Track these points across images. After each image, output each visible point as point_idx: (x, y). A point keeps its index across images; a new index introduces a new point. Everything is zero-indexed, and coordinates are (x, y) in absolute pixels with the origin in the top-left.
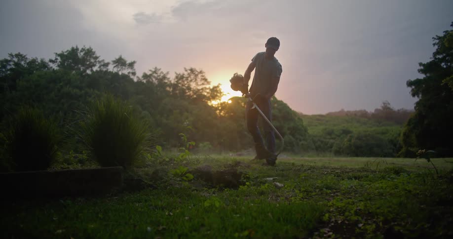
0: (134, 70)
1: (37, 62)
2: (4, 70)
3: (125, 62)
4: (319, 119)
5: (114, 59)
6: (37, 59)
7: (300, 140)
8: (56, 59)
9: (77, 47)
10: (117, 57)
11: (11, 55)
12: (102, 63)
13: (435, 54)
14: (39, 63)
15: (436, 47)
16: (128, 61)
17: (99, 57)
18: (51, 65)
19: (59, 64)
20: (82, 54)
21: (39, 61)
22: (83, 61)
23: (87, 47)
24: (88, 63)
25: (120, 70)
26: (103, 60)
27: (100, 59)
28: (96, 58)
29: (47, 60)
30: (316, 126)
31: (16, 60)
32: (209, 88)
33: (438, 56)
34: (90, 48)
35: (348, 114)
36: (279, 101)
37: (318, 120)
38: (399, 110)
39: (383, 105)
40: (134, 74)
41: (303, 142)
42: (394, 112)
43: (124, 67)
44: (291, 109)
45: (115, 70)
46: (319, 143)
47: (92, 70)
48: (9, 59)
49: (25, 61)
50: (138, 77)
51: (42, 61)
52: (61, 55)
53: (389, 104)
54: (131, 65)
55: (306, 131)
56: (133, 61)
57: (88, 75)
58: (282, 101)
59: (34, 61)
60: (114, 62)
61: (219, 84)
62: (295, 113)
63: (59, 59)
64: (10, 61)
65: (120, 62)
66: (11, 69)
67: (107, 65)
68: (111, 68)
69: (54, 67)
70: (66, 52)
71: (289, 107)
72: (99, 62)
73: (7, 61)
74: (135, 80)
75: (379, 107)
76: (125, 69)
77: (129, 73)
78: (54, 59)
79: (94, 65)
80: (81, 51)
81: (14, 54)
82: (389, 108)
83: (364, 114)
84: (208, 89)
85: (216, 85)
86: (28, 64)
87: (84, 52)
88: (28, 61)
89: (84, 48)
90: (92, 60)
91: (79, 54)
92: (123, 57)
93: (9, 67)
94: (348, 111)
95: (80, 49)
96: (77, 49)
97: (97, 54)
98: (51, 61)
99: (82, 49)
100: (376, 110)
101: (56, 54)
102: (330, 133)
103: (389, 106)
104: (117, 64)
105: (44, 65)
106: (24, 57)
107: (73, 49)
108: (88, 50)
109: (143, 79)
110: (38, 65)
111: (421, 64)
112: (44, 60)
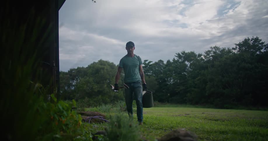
1: (226, 50)
2: (208, 56)
6: (225, 48)
8: (236, 47)
11: (211, 48)
12: (267, 46)
18: (234, 51)
19: (239, 50)
21: (227, 49)
23: (255, 37)
24: (258, 47)
27: (265, 44)
28: (263, 43)
29: (231, 48)
31: (214, 50)
34: (257, 37)
47: (260, 52)
48: (210, 50)
49: (219, 50)
51: (228, 49)
57: (258, 55)
59: (224, 50)
63: (238, 46)
64: (211, 51)
66: (212, 56)
70: (242, 42)
72: (265, 46)
73: (209, 51)
78: (235, 47)
79: (262, 49)
80: (251, 40)
81: (213, 47)
86: (220, 52)
87: (253, 41)
88: (220, 50)
90: (260, 45)
93: (210, 55)
96: (249, 39)
98: (233, 49)
99: (252, 39)
101: (236, 44)
105: (229, 51)
106: (218, 48)
107: (246, 40)
110: (226, 52)
112: (229, 49)
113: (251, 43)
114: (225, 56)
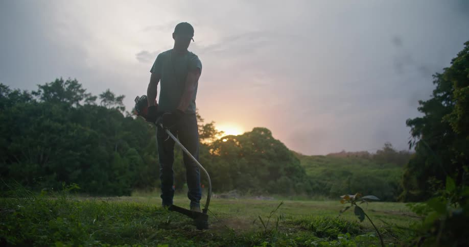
0: (123, 105)
1: (20, 94)
3: (113, 96)
4: (319, 159)
5: (102, 94)
6: (19, 90)
7: (297, 182)
8: (40, 91)
9: (61, 79)
10: (105, 91)
12: (89, 97)
13: (435, 92)
14: (22, 95)
15: (436, 85)
16: (117, 95)
17: (86, 90)
18: (34, 97)
19: (43, 96)
20: (67, 86)
21: (22, 92)
22: (69, 94)
23: (73, 79)
24: (74, 96)
25: (108, 104)
26: (90, 94)
27: (87, 92)
28: (83, 91)
29: (30, 92)
30: (315, 167)
32: (203, 126)
33: (438, 95)
34: (76, 80)
35: (349, 155)
36: (276, 140)
37: (318, 161)
38: (400, 152)
39: (385, 146)
40: (123, 109)
41: (299, 184)
42: (397, 153)
43: (112, 102)
44: (288, 149)
45: (103, 104)
46: (317, 185)
47: (78, 104)
49: (7, 92)
50: (127, 112)
51: (25, 92)
52: (45, 88)
53: (391, 145)
54: (120, 99)
55: (303, 172)
56: (121, 95)
57: (73, 109)
58: (278, 141)
59: (16, 93)
60: (102, 96)
61: (213, 122)
62: (292, 153)
63: (42, 91)
65: (108, 96)
67: (94, 98)
68: (99, 102)
69: (38, 99)
70: (50, 84)
71: (285, 147)
72: (86, 95)
74: (125, 114)
75: (382, 149)
76: (112, 104)
77: (118, 107)
78: (36, 91)
79: (81, 99)
80: (66, 84)
82: (391, 150)
83: (365, 155)
84: (201, 126)
85: (209, 123)
86: (9, 95)
87: (69, 84)
88: (10, 93)
89: (68, 80)
90: (78, 94)
91: (64, 87)
92: (111, 91)
94: (349, 153)
95: (65, 81)
96: (62, 81)
97: (83, 87)
98: (34, 93)
99: (67, 81)
100: (378, 151)
101: (39, 86)
102: (329, 175)
103: (391, 147)
104: (105, 98)
105: (26, 97)
106: (6, 88)
107: (57, 81)
108: (73, 82)
109: (132, 114)
110: (19, 97)
111: (421, 102)
112: (27, 93)
113: (66, 87)
114: (18, 105)
